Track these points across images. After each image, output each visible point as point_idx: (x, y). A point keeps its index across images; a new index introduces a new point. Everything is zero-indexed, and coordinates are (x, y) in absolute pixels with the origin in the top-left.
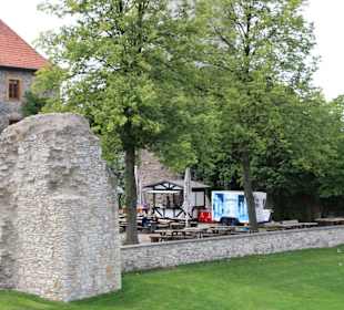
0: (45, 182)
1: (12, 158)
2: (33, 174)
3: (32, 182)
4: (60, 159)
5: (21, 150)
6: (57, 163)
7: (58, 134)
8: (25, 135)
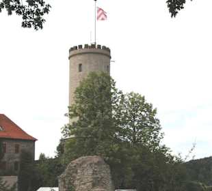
0: (90, 183)
1: (74, 174)
2: (85, 180)
3: (84, 184)
4: (97, 174)
5: (79, 171)
6: (95, 176)
7: (95, 164)
8: (81, 165)
